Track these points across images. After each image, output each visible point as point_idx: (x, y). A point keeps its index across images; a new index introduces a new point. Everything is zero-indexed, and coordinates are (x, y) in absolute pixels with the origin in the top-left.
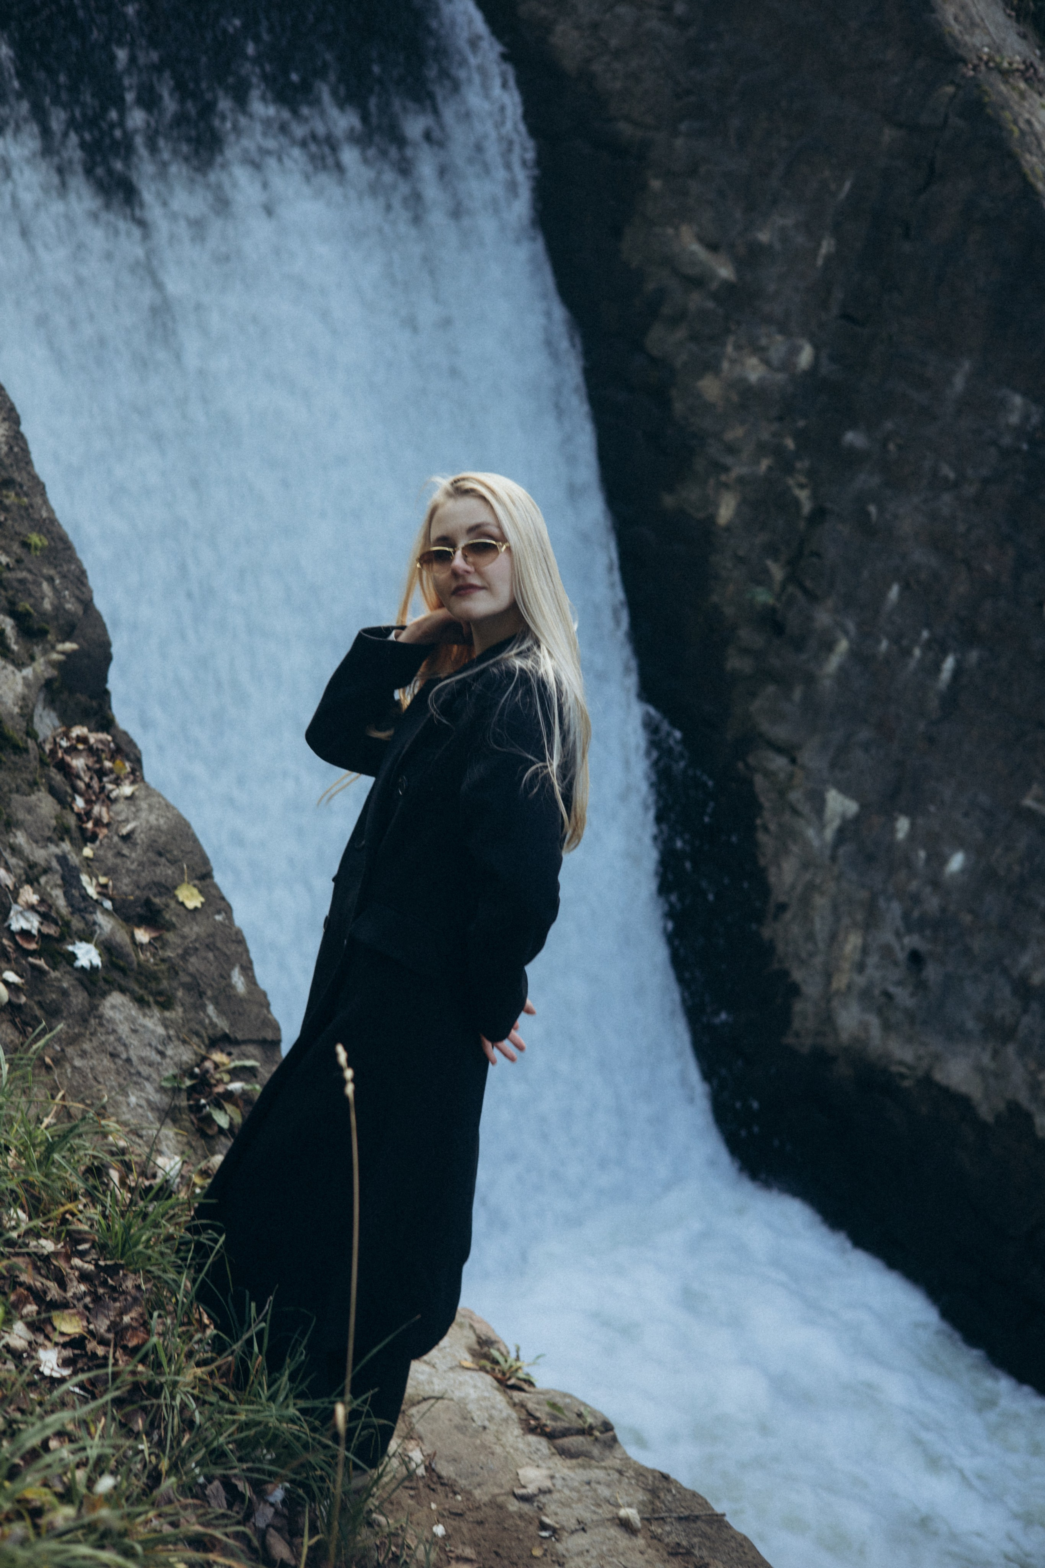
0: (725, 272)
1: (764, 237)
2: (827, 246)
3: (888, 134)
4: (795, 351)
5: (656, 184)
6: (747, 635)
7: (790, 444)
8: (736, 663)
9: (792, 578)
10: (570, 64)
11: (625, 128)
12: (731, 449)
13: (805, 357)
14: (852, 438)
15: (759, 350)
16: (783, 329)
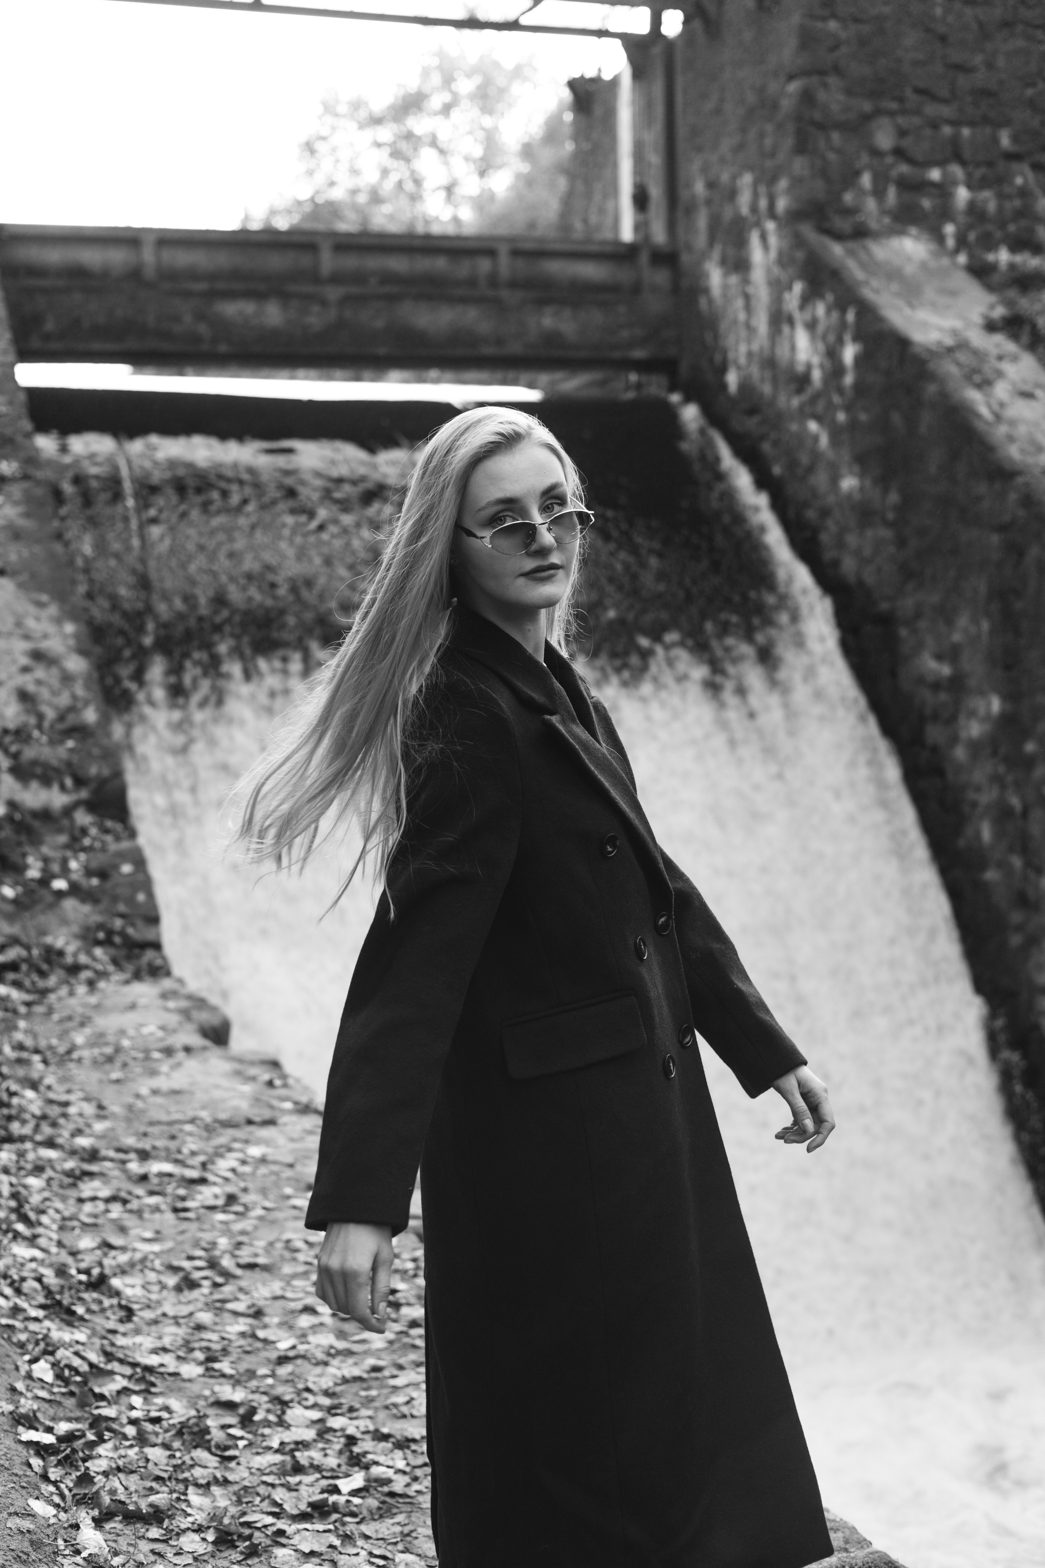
0: (946, 670)
1: (957, 637)
2: (985, 625)
3: (995, 539)
4: (989, 704)
5: (903, 632)
6: (1016, 917)
7: (1001, 769)
8: (1016, 940)
9: (1028, 864)
10: (852, 579)
11: (884, 606)
12: (978, 789)
13: (996, 705)
14: (1030, 747)
15: (972, 714)
16: (982, 693)
